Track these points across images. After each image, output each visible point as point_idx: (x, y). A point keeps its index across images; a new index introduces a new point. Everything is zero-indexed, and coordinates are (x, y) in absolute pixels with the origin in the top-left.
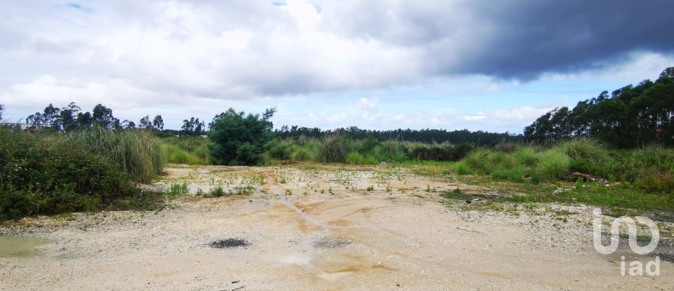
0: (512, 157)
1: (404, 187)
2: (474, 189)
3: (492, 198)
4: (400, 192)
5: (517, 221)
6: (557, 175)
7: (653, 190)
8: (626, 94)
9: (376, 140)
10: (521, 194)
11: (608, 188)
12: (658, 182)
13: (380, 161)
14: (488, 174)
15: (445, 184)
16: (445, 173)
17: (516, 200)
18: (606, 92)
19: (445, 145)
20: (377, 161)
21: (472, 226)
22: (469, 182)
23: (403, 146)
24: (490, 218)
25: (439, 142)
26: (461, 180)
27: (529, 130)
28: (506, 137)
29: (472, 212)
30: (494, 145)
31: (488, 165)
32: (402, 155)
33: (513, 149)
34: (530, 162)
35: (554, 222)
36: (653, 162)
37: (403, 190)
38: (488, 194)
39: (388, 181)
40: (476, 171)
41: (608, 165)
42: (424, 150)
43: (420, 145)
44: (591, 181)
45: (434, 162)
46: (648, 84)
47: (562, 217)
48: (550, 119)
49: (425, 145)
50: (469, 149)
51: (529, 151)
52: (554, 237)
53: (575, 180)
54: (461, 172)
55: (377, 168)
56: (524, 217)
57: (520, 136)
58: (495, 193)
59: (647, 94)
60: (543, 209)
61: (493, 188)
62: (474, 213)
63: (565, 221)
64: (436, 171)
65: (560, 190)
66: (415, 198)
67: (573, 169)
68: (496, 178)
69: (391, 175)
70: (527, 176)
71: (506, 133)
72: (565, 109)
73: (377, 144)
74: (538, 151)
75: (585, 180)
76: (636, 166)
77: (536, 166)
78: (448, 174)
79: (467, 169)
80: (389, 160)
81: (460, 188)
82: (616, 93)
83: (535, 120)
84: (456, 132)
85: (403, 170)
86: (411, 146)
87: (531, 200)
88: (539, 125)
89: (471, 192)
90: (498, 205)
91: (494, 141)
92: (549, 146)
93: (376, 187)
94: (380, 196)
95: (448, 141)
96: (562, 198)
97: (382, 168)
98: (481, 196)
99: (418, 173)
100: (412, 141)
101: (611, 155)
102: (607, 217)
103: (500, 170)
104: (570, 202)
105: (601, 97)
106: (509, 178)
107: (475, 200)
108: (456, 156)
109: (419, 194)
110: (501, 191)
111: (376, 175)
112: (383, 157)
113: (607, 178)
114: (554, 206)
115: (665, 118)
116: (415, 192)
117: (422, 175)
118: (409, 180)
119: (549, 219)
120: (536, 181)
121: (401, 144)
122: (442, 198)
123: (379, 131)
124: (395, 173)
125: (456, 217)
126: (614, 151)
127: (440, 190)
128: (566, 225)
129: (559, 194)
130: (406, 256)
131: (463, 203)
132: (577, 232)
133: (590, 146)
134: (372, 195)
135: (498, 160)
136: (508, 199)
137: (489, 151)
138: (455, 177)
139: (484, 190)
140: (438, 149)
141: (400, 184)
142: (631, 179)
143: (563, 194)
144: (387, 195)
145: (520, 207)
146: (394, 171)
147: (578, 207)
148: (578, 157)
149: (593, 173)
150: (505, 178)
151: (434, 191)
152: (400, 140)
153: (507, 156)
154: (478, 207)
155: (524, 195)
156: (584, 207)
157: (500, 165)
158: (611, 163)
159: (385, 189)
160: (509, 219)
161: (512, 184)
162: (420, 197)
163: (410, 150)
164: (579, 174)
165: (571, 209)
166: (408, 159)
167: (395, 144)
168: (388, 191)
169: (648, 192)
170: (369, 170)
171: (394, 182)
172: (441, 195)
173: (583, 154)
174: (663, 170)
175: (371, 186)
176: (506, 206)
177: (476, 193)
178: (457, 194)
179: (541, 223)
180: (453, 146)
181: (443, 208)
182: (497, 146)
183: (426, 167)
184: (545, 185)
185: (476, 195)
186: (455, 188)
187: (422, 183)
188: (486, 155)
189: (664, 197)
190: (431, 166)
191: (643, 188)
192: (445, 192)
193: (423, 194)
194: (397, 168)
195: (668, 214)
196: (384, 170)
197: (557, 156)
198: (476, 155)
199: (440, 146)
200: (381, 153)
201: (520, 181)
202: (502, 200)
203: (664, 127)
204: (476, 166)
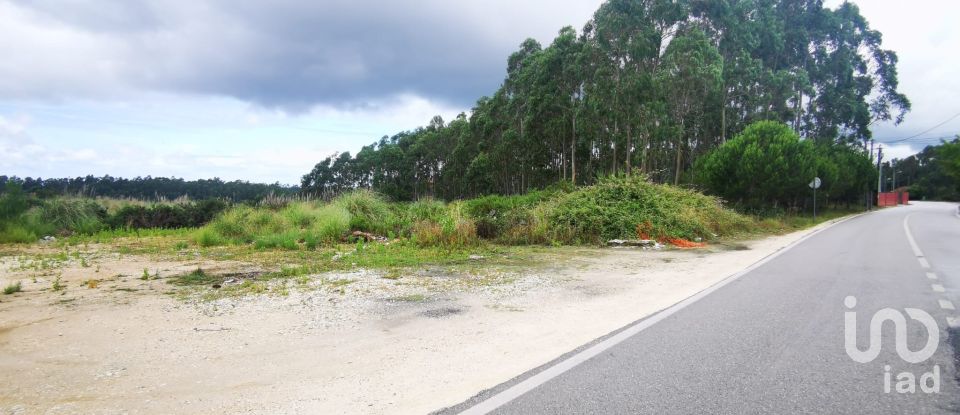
0: (281, 217)
1: (96, 277)
2: (226, 266)
3: (253, 276)
4: (87, 286)
5: (285, 302)
6: (338, 237)
7: (425, 245)
8: (405, 140)
9: (34, 197)
10: (292, 266)
11: (388, 247)
12: (429, 236)
13: (40, 235)
14: (249, 242)
15: (179, 264)
16: (180, 246)
17: (285, 275)
18: (386, 137)
19: (184, 201)
20: (33, 235)
21: (219, 321)
22: (219, 257)
23: (95, 206)
24: (249, 305)
25: (171, 198)
26: (206, 255)
27: (307, 180)
28: (276, 189)
29: (221, 301)
30: (258, 200)
31: (248, 229)
32: (94, 221)
33: (284, 205)
34: (305, 223)
35: (330, 296)
36: (426, 215)
37: (92, 284)
38: (248, 271)
39: (57, 271)
40: (231, 240)
41: (387, 220)
42: (140, 211)
43: (133, 203)
44: (371, 240)
45: (159, 231)
46: (421, 131)
47: (340, 288)
48: (330, 166)
49: (142, 204)
50: (221, 207)
51: (304, 208)
52: (329, 315)
53: (355, 241)
54: (207, 243)
55: (35, 248)
56: (295, 296)
57: (295, 188)
58: (258, 269)
59: (424, 142)
60: (319, 282)
61: (254, 262)
62: (225, 302)
63: (343, 292)
64: (163, 244)
65: (340, 255)
66: (119, 293)
67: (354, 227)
68: (259, 247)
69: (66, 259)
70: (302, 241)
71: (277, 184)
72: (346, 156)
73: (37, 204)
74: (315, 208)
75: (366, 240)
76: (413, 220)
77: (313, 226)
78: (186, 247)
79: (217, 237)
80: (65, 231)
81: (203, 268)
82: (395, 138)
83: (313, 167)
84: (201, 182)
85: (94, 248)
86: (114, 205)
87: (306, 272)
88: (318, 172)
89: (220, 272)
90: (260, 284)
91: (258, 196)
92: (328, 201)
93: (27, 284)
94: (37, 301)
95: (186, 196)
96: (342, 265)
97: (48, 247)
98: (237, 274)
99: (127, 251)
100: (116, 196)
101: (392, 209)
102: (385, 280)
103: (265, 235)
104: (349, 268)
105: (383, 143)
106: (278, 245)
107: (224, 285)
108: (199, 218)
109: (126, 285)
110: (266, 265)
111: (29, 262)
112: (49, 226)
113: (387, 236)
114: (332, 276)
115: (436, 169)
116: (119, 284)
117: (136, 252)
118: (107, 264)
119: (325, 293)
120: (312, 247)
121: (91, 201)
122: (171, 286)
123: (39, 180)
124: (77, 255)
125: (195, 313)
126: (393, 204)
127: (167, 274)
128: (344, 297)
129: (339, 260)
130: (92, 398)
131: (207, 289)
132: (354, 304)
133: (370, 198)
134: (16, 301)
135: (264, 222)
136: (275, 275)
137: (250, 210)
138: (196, 250)
139: (242, 266)
140: (168, 210)
141: (89, 274)
142: (407, 234)
143: (344, 258)
144: (57, 296)
145: (291, 282)
146: (73, 250)
147: (358, 274)
148: (359, 213)
149: (374, 231)
150: (272, 246)
151: (157, 277)
152: (88, 194)
153: (276, 216)
154: (231, 293)
155: (297, 266)
156: (363, 271)
157: (266, 229)
158: (390, 218)
159: (51, 285)
160: (275, 302)
161: (282, 253)
162: (129, 290)
163: (112, 213)
164: (359, 233)
165: (350, 276)
166: (106, 229)
167: (80, 202)
168: (57, 288)
169: (422, 248)
170: (11, 254)
171: (73, 272)
172: (170, 282)
173: (364, 209)
174: (433, 222)
175: (14, 283)
176: (271, 284)
177: (229, 272)
178: (199, 276)
179: (315, 301)
180: (194, 204)
181: (169, 301)
182: (263, 202)
183: (144, 239)
184: (323, 251)
185: (228, 275)
186: (195, 268)
187: (133, 268)
188: (246, 215)
189: (434, 251)
190: (154, 237)
191: (418, 244)
192: (176, 277)
193: (135, 284)
194: (82, 246)
195: (435, 268)
196: (49, 252)
197: (336, 213)
198: (231, 217)
199: (171, 205)
200: (44, 219)
201: (293, 248)
202: (268, 276)
203: (436, 176)
204: (229, 232)
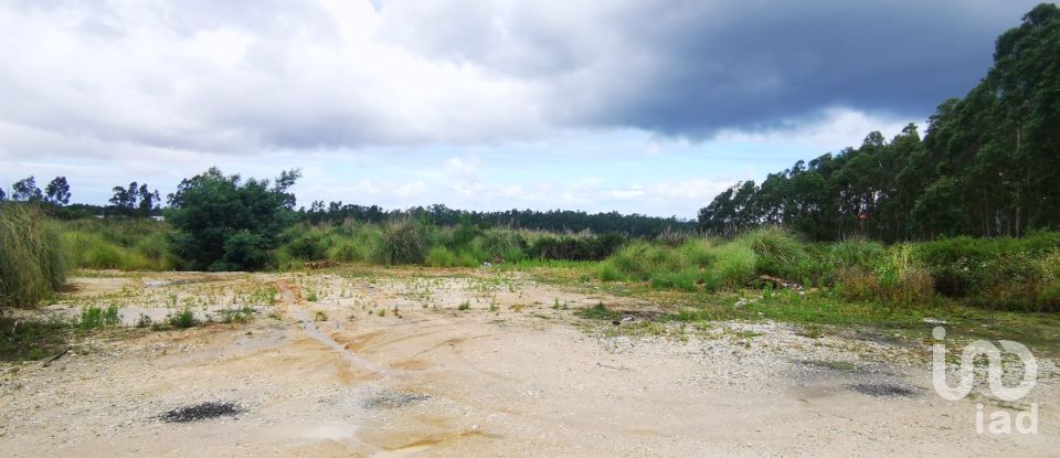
0: (679, 254)
1: (519, 302)
2: (624, 302)
3: (650, 316)
4: (512, 310)
5: (684, 349)
6: (741, 280)
7: (854, 298)
8: (825, 165)
9: (476, 227)
10: (690, 309)
11: (803, 297)
12: (860, 287)
13: (481, 261)
14: (646, 279)
15: (582, 296)
16: (583, 279)
17: (684, 318)
18: (802, 162)
19: (585, 235)
20: (476, 261)
21: (620, 360)
22: (618, 293)
23: (519, 237)
24: (647, 347)
25: (576, 231)
26: (606, 289)
27: (705, 213)
28: (673, 224)
29: (621, 339)
30: (655, 235)
31: (645, 266)
32: (517, 250)
33: (682, 241)
34: (704, 262)
35: (733, 348)
36: (855, 260)
37: (517, 308)
38: (645, 309)
39: (493, 294)
40: (629, 275)
41: (802, 264)
42: (551, 243)
43: (547, 235)
44: (782, 287)
45: (566, 263)
46: (851, 153)
47: (745, 340)
48: (732, 198)
49: (553, 236)
50: (620, 242)
51: (704, 245)
52: (733, 370)
53: (762, 286)
54: (607, 278)
55: (477, 273)
56: (694, 343)
57: (692, 223)
58: (655, 309)
59: (853, 166)
60: (720, 331)
61: (652, 301)
62: (624, 339)
63: (748, 346)
64: (569, 276)
65: (743, 301)
66: (536, 319)
67: (760, 270)
68: (658, 285)
69: (498, 284)
70: (700, 282)
71: (673, 218)
72: (749, 185)
73: (477, 233)
74: (716, 245)
75: (775, 286)
76: (837, 266)
77: (712, 267)
78: (588, 280)
79: (616, 272)
80: (497, 259)
81: (604, 302)
82: (813, 163)
83: (713, 200)
84: (601, 214)
85: (518, 275)
86: (532, 236)
87: (705, 317)
88: (718, 206)
89: (620, 308)
90: (658, 326)
91: (655, 230)
92: (730, 238)
93: (473, 303)
94: (479, 319)
95: (588, 230)
96: (746, 313)
97: (485, 272)
98: (634, 313)
99: (541, 280)
100: (533, 228)
101: (807, 250)
102: (800, 338)
103: (662, 274)
104: (754, 318)
105: (796, 169)
106: (675, 285)
107: (625, 321)
108: (600, 252)
109: (542, 313)
110: (664, 305)
111: (474, 284)
112: (486, 255)
113: (801, 283)
114: (735, 325)
115: (869, 199)
116: (536, 310)
117: (549, 282)
118: (527, 291)
119: (727, 344)
120: (711, 289)
121: (516, 233)
122: (577, 318)
123: (481, 213)
124: (506, 280)
125: (598, 348)
126: (810, 245)
127: (573, 305)
128: (749, 352)
129: (742, 308)
130: (519, 413)
131: (608, 325)
132: (762, 362)
133: (780, 236)
134: (467, 316)
135: (660, 259)
136: (673, 317)
137: (647, 245)
138: (597, 284)
139: (640, 304)
140: (574, 242)
141: (513, 298)
142: (829, 283)
143: (747, 307)
144: (492, 316)
145: (689, 328)
146: (503, 276)
147: (766, 326)
148: (767, 254)
149: (785, 276)
150: (669, 285)
151: (565, 308)
152: (514, 227)
153: (673, 252)
154: (629, 331)
155: (695, 310)
156: (772, 324)
157: (663, 266)
158: (806, 262)
159: (489, 306)
160: (674, 347)
161: (680, 294)
162: (543, 317)
163: (530, 244)
164: (767, 277)
165: (756, 328)
166: (526, 258)
167: (506, 233)
168: (493, 309)
169: (849, 302)
170: (463, 276)
171: (504, 296)
172: (575, 314)
173: (773, 249)
174: (867, 270)
175: (465, 302)
176: (670, 327)
177: (627, 309)
178: (599, 312)
179: (717, 351)
180: (595, 237)
181: (576, 333)
182: (660, 237)
183: (555, 270)
184: (725, 295)
185: (627, 313)
186: (596, 302)
187: (547, 296)
188: (643, 251)
189: (868, 307)
190: (562, 268)
191: (843, 296)
192: (581, 308)
193: (548, 312)
194: (509, 272)
195: (871, 330)
196: (487, 276)
197: (739, 253)
198: (628, 252)
199: (576, 237)
200: (484, 248)
201: (691, 289)
202: (665, 318)
203: (869, 210)
204: (629, 268)
